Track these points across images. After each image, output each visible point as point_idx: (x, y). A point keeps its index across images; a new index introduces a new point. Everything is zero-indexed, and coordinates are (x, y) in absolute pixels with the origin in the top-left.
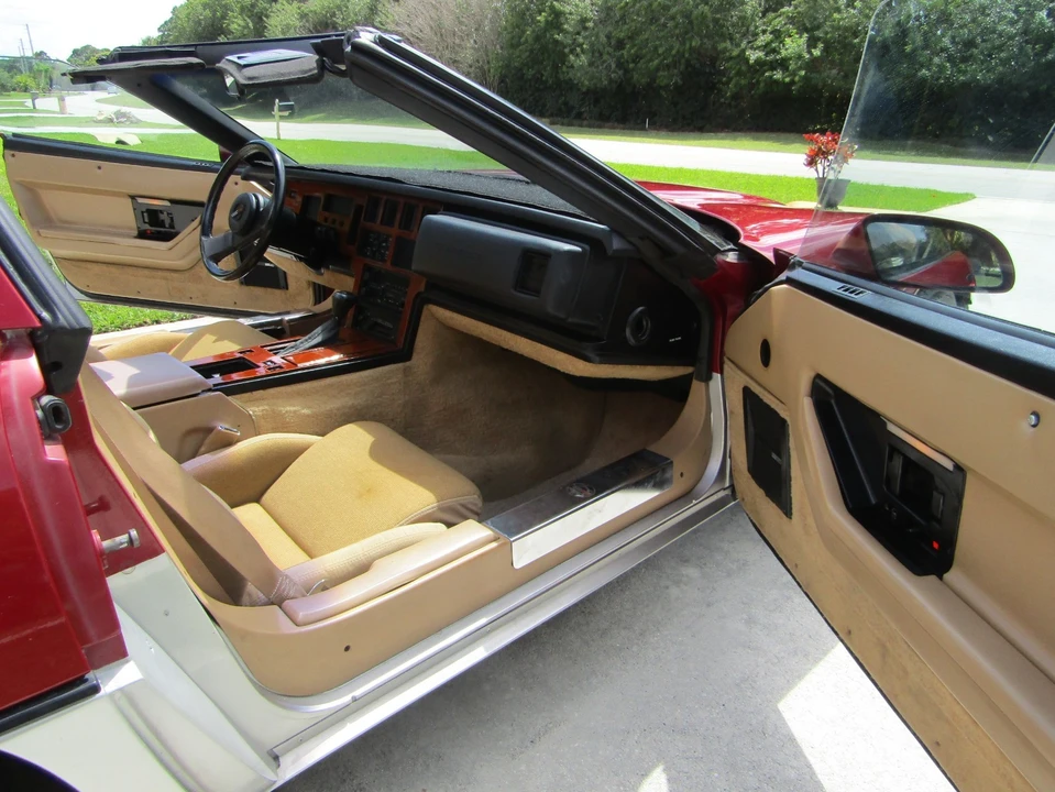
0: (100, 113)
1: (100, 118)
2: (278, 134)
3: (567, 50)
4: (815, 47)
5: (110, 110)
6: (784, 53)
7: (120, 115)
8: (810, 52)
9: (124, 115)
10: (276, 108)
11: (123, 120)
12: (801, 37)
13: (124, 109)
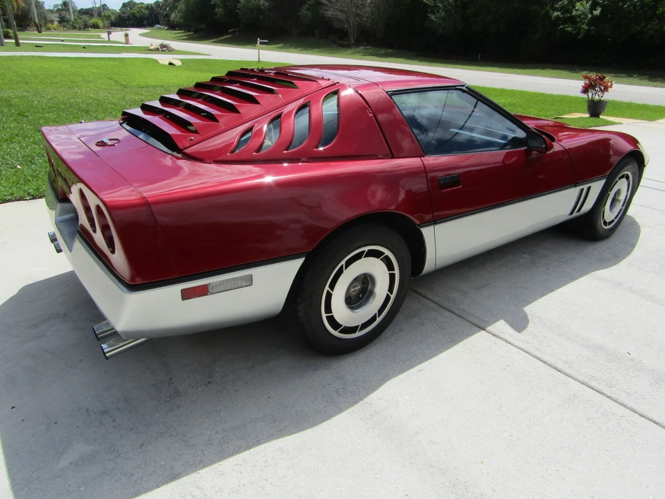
0: (152, 45)
1: (152, 48)
2: (259, 58)
3: (429, 10)
4: (595, 10)
5: (156, 43)
6: (574, 13)
7: (163, 46)
8: (591, 12)
9: (165, 46)
10: (258, 42)
11: (164, 49)
12: (587, 3)
13: (166, 42)
